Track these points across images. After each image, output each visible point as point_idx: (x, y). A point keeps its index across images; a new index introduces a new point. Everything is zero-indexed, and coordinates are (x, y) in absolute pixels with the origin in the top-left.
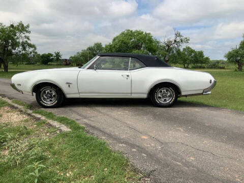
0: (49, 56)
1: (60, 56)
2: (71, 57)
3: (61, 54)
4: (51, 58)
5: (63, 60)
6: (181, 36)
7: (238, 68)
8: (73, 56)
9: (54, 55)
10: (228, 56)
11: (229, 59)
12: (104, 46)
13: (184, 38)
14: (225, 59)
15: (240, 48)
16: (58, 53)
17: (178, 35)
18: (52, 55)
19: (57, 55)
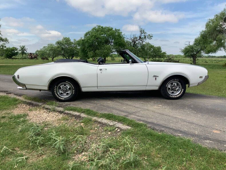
0: (14, 50)
1: (25, 50)
2: (37, 51)
3: (26, 48)
4: (16, 51)
5: (28, 54)
6: (145, 33)
7: (193, 62)
8: (39, 50)
9: (19, 48)
10: (185, 51)
11: (185, 54)
12: (72, 41)
13: (147, 34)
14: (182, 54)
15: (194, 44)
16: (24, 47)
17: (142, 31)
18: (16, 49)
19: (22, 49)
